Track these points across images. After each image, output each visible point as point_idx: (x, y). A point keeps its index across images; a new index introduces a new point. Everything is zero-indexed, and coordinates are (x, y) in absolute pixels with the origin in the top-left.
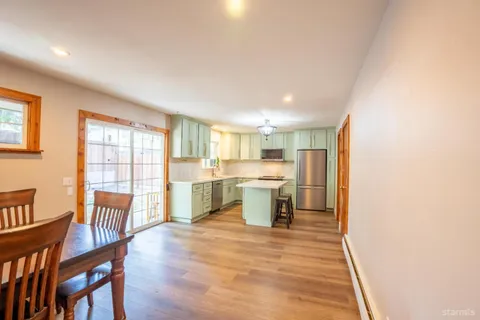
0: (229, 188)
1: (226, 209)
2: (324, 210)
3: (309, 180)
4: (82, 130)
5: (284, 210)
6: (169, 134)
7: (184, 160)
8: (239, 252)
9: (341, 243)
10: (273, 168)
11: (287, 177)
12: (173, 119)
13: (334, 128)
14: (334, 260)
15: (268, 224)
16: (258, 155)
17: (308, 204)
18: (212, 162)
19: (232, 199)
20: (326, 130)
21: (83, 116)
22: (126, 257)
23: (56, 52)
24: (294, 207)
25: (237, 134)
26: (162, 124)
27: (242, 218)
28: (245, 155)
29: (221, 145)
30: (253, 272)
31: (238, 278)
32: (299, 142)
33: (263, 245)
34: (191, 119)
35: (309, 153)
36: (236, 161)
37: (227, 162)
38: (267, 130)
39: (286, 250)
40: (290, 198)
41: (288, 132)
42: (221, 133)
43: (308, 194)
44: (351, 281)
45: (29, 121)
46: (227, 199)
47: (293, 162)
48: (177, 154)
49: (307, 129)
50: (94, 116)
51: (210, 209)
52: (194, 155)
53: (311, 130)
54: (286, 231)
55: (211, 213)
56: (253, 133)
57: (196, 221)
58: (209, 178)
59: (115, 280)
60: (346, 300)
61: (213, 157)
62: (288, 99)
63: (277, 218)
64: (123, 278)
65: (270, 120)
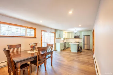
0: (67, 44)
1: (67, 49)
2: (90, 50)
3: (86, 42)
4: (41, 33)
5: (80, 49)
6: (55, 33)
7: (58, 38)
8: (70, 56)
9: (93, 56)
10: (77, 40)
11: (80, 42)
12: (56, 30)
13: (92, 30)
14: (91, 59)
15: (76, 52)
16: (73, 37)
17: (86, 48)
18: (63, 39)
19: (68, 47)
20: (90, 31)
21: (42, 31)
22: (53, 54)
23: (41, 22)
24: (82, 49)
25: (69, 32)
26: (54, 31)
27: (70, 50)
28: (70, 37)
29: (65, 35)
30: (73, 60)
31: (71, 60)
32: (83, 34)
33: (75, 55)
34: (59, 30)
35: (86, 36)
36: (68, 38)
37: (66, 39)
38: (76, 32)
39: (80, 56)
40: (81, 46)
41: (80, 32)
42: (65, 32)
43: (86, 46)
44: (94, 63)
45: (35, 32)
46: (67, 46)
47: (82, 38)
48: (57, 37)
49: (85, 31)
50: (43, 31)
51: (63, 48)
52: (60, 37)
53: (86, 31)
54: (80, 53)
55: (64, 49)
56: (72, 32)
57: (61, 51)
58: (63, 42)
59: (51, 57)
60: (93, 65)
61: (64, 38)
62: (80, 25)
63: (78, 51)
64: (52, 57)
65: (76, 30)
